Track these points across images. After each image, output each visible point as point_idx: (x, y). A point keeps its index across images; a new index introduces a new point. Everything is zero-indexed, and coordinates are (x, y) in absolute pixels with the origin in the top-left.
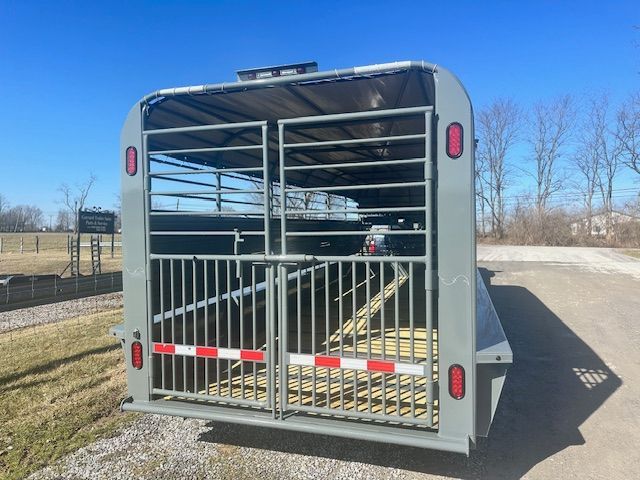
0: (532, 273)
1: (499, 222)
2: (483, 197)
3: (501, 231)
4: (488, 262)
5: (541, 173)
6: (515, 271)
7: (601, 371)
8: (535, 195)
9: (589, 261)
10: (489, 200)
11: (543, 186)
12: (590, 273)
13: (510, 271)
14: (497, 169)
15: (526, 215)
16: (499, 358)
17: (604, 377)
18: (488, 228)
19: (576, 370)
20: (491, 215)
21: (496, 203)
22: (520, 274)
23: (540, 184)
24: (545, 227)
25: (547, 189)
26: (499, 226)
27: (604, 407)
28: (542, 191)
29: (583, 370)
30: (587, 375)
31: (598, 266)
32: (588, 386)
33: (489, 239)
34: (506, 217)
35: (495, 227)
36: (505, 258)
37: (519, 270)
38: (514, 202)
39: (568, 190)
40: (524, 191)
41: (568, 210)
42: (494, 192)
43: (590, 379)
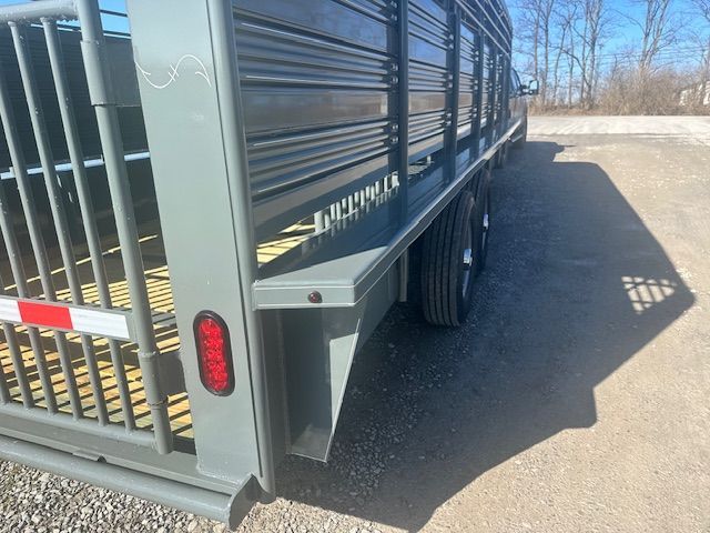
0: (614, 147)
1: (590, 87)
2: (573, 56)
3: (590, 100)
4: (562, 135)
5: (650, 20)
6: (591, 145)
7: (665, 282)
8: (639, 52)
9: (692, 131)
10: (580, 59)
11: (651, 39)
12: (689, 146)
13: (586, 145)
14: (594, 16)
15: (625, 77)
16: (317, 297)
17: (669, 291)
18: (576, 96)
19: (626, 279)
20: (580, 79)
21: (589, 62)
22: (597, 148)
23: (647, 35)
24: (646, 93)
25: (655, 42)
26: (589, 93)
27: (652, 346)
28: (648, 46)
29: (639, 280)
30: (642, 288)
31: (702, 137)
32: (638, 307)
33: (574, 110)
34: (600, 81)
35: (584, 95)
36: (586, 130)
37: (598, 144)
38: (610, 60)
39: (682, 45)
40: (626, 46)
41: (678, 69)
42: (588, 48)
43: (644, 294)
